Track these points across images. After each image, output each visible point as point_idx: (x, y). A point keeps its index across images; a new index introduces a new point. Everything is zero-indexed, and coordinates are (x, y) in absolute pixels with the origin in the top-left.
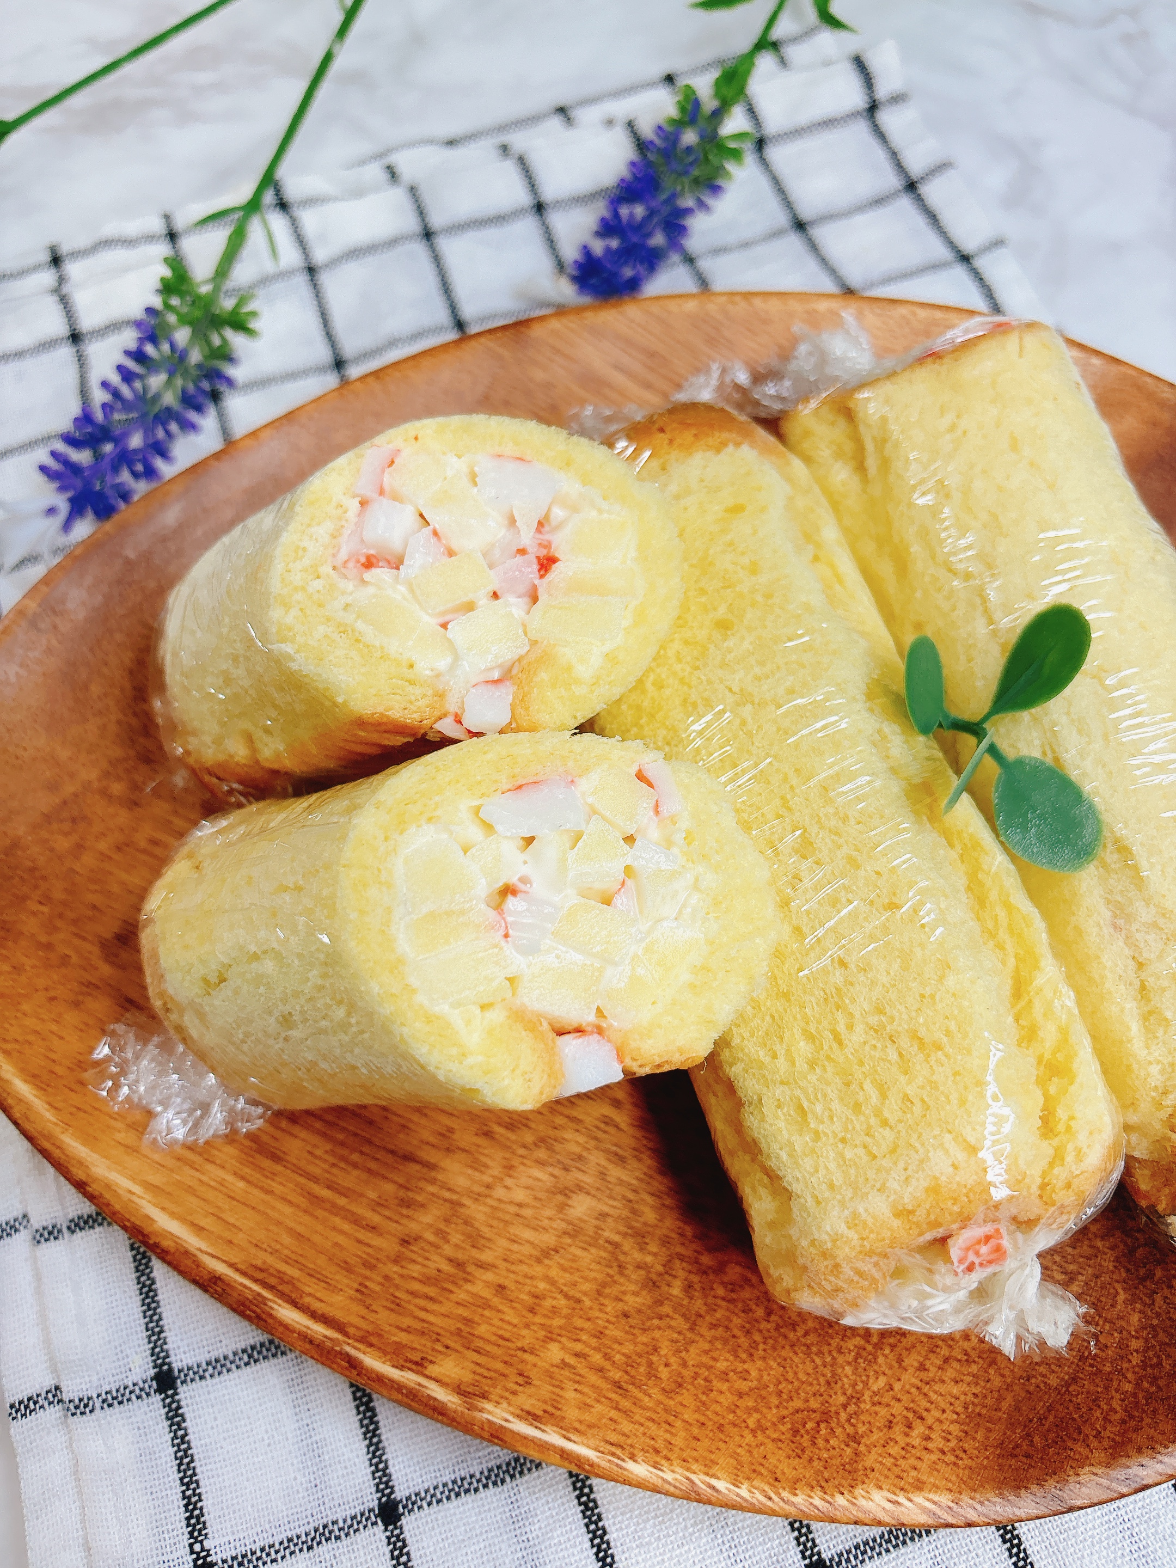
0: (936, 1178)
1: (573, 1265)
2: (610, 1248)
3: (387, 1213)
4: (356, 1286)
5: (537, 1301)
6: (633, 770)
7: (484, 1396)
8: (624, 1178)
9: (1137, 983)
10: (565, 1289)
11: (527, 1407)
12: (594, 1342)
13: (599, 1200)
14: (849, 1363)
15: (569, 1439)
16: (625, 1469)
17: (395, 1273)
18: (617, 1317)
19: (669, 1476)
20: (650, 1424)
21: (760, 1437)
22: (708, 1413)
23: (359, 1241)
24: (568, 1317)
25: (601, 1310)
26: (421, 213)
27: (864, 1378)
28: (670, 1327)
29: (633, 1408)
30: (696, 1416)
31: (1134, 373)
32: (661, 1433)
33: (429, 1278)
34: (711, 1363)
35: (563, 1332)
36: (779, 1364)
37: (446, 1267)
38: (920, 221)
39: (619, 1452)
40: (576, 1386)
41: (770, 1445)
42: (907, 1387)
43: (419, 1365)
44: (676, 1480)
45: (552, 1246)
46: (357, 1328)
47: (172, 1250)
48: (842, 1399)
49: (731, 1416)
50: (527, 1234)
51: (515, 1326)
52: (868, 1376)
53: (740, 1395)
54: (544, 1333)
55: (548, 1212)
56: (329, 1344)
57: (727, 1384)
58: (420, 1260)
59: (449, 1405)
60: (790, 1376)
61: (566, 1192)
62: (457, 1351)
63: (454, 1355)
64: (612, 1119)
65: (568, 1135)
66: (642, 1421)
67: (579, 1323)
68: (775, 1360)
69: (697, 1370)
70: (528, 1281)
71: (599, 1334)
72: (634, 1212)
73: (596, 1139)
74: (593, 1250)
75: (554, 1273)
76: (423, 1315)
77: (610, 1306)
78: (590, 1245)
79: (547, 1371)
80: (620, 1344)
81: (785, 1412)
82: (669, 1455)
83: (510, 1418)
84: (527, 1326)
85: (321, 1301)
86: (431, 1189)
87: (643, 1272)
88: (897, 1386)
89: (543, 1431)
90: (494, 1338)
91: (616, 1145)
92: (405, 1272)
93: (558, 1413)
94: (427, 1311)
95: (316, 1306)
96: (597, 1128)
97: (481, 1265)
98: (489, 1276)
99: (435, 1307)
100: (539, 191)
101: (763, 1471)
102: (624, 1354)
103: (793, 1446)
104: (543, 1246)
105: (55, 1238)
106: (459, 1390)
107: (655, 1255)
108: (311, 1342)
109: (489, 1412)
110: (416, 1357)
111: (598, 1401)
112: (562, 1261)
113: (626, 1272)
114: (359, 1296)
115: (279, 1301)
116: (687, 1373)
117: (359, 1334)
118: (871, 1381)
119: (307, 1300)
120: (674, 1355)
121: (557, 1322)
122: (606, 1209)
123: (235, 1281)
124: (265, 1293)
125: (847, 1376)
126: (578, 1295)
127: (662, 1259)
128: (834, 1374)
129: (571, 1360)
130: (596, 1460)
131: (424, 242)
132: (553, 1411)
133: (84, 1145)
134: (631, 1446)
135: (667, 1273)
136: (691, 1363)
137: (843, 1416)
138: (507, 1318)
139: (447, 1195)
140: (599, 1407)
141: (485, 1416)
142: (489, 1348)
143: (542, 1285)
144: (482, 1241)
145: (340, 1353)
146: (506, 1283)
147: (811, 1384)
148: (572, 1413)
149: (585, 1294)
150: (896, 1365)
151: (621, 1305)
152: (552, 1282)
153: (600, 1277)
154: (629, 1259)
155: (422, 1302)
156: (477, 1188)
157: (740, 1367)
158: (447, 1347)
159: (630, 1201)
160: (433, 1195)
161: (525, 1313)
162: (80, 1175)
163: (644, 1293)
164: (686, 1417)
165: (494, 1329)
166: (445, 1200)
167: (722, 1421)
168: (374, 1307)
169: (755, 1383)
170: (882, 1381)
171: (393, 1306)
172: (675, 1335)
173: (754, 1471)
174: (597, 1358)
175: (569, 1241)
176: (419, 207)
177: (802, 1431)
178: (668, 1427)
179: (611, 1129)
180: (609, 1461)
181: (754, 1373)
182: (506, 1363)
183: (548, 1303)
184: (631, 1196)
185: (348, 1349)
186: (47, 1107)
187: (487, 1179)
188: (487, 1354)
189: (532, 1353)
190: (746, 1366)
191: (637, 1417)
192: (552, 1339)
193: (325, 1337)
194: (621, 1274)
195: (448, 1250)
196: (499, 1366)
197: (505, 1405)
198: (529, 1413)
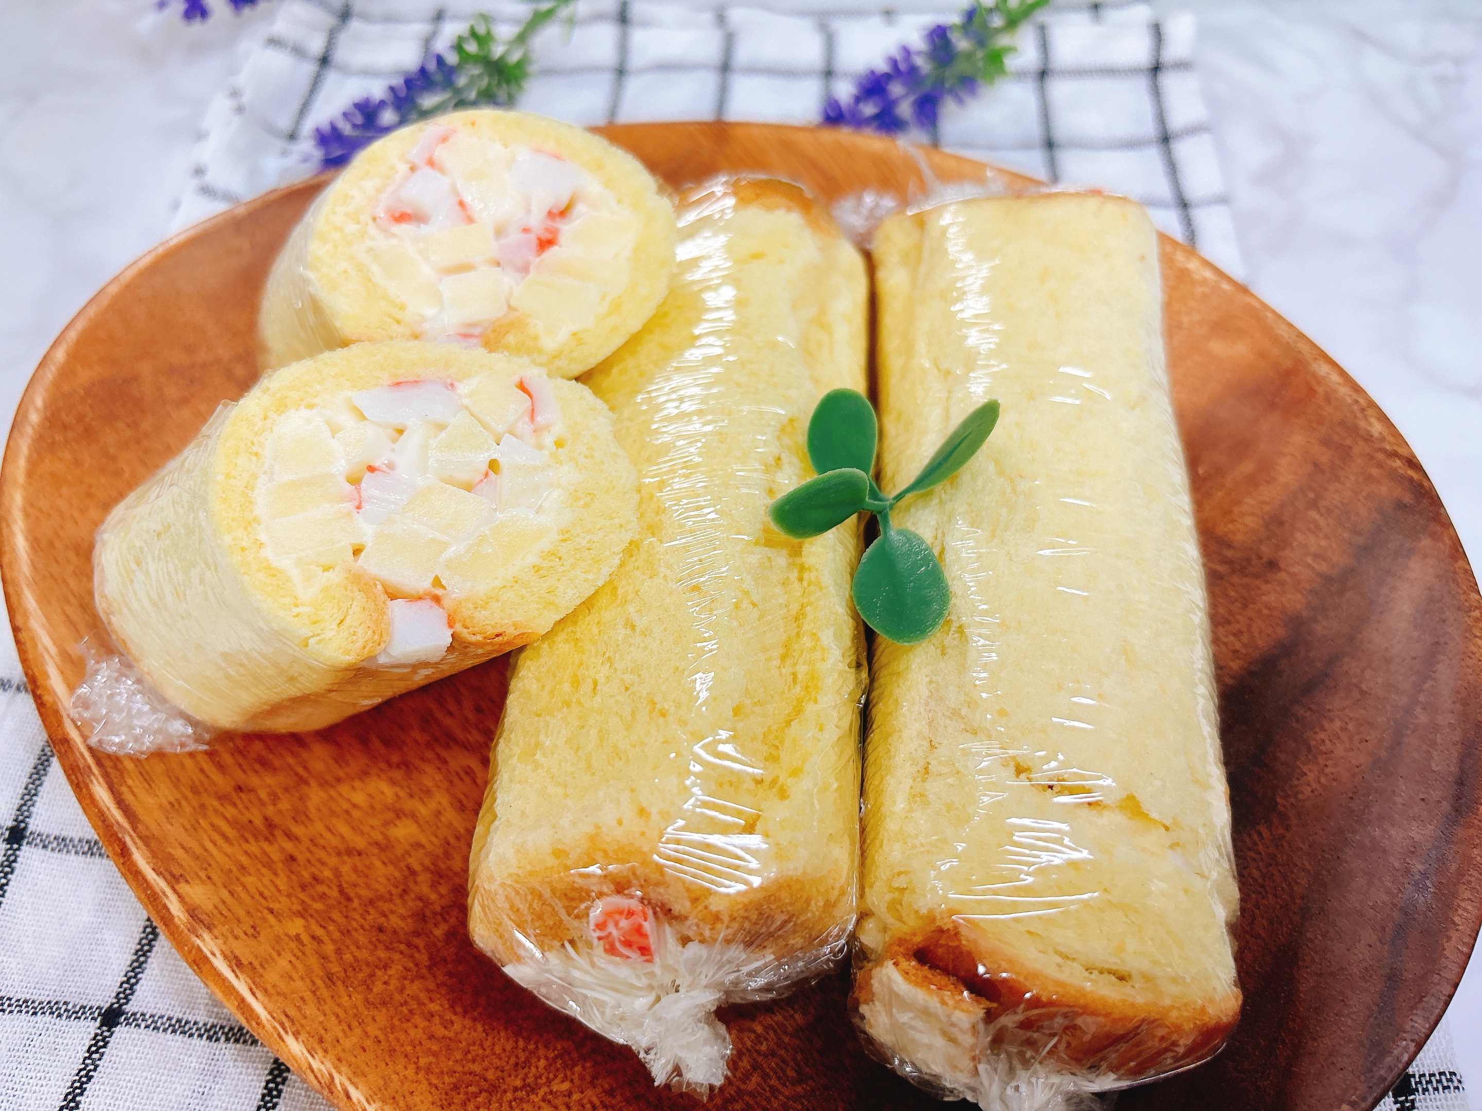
1: (366, 871)
2: (406, 873)
3: (242, 761)
4: (172, 799)
5: (314, 882)
7: (209, 928)
8: (456, 824)
9: (922, 763)
10: (345, 885)
11: (238, 953)
12: (337, 935)
13: (423, 831)
14: (547, 1058)
15: (253, 994)
16: (283, 1040)
17: (213, 806)
18: (372, 927)
19: (315, 1064)
20: (334, 1018)
21: (421, 1076)
22: (391, 1037)
23: (202, 770)
24: (331, 907)
25: (362, 915)
26: (728, 52)
27: (551, 1076)
28: (412, 956)
29: (329, 1000)
30: (379, 1033)
32: (337, 1030)
33: (236, 823)
34: (426, 1001)
35: (316, 916)
36: (484, 1031)
37: (258, 822)
39: (287, 1024)
40: (293, 959)
41: (424, 1086)
42: (585, 1101)
43: (174, 880)
44: (320, 1071)
45: (358, 848)
46: (147, 828)
47: (48, 705)
48: (518, 1083)
49: (409, 1049)
50: (344, 829)
51: (279, 891)
52: (556, 1077)
53: (431, 1037)
54: (300, 908)
55: (374, 822)
56: (116, 828)
57: (427, 1023)
58: (241, 806)
59: (176, 919)
60: (487, 1044)
61: (399, 814)
62: (214, 884)
63: (210, 886)
64: (473, 771)
65: (430, 769)
66: (328, 1011)
67: (336, 915)
68: (483, 1026)
69: (409, 1000)
70: (318, 865)
71: (346, 933)
72: (447, 855)
73: (451, 782)
74: (391, 868)
75: (345, 869)
76: (209, 845)
77: (373, 915)
78: (392, 863)
79: (279, 936)
80: (358, 947)
81: (458, 1068)
82: (330, 1049)
83: (218, 953)
84: (289, 896)
85: (135, 795)
86: (291, 760)
87: (421, 904)
88: (576, 1096)
89: (237, 976)
90: (253, 890)
91: (465, 795)
92: (221, 809)
93: (261, 970)
94: (215, 845)
95: (129, 798)
96: (457, 773)
97: (289, 836)
98: (289, 846)
99: (225, 846)
100: (834, 61)
101: (402, 1104)
102: (354, 957)
103: (444, 1096)
104: (352, 845)
106: (192, 912)
107: (441, 896)
108: (104, 821)
109: (204, 940)
110: (177, 871)
111: (302, 979)
112: (359, 864)
113: (406, 897)
114: (169, 807)
115: (101, 780)
116: (398, 998)
117: (145, 833)
118: (556, 1081)
119: (124, 789)
120: (398, 979)
121: (318, 906)
122: (424, 841)
123: (78, 749)
124: (95, 769)
125: (537, 1067)
126: (352, 895)
127: (444, 902)
128: (527, 1060)
129: (305, 938)
130: (265, 1021)
131: (719, 74)
132: (258, 967)
133: (37, 602)
134: (302, 1026)
135: (441, 915)
136: (407, 992)
137: (509, 1096)
138: (278, 882)
139: (301, 771)
140: (299, 984)
141: (198, 942)
142: (243, 895)
143: (327, 873)
144: (303, 818)
145: (119, 840)
146: (300, 857)
147: (500, 1059)
148: (271, 977)
149: (359, 897)
150: (589, 1079)
151: (382, 920)
152: (337, 874)
153: (382, 890)
154: (416, 889)
155: (216, 837)
156: (328, 777)
157: (449, 1016)
158: (209, 878)
159: (449, 844)
160: (289, 765)
161: (296, 886)
162: (19, 622)
163: (409, 920)
164: (369, 1029)
165: (259, 884)
166: (296, 774)
167: (397, 1048)
168: (173, 821)
169: (452, 1034)
170: (566, 1086)
171: (189, 827)
172: (411, 965)
173: (394, 1098)
174: (329, 948)
175: (376, 851)
176: (728, 49)
177: (462, 1090)
178: (346, 1028)
179: (467, 780)
180: (275, 1028)
181: (457, 1026)
182: (248, 913)
183: (321, 889)
184: (452, 840)
185: (128, 840)
186: (29, 563)
187: (341, 774)
188: (239, 900)
189: (276, 917)
190: (454, 1018)
191: (326, 1008)
192: (302, 916)
193: (117, 822)
194: (401, 896)
195: (270, 810)
196: (241, 913)
197: (220, 941)
198: (236, 957)
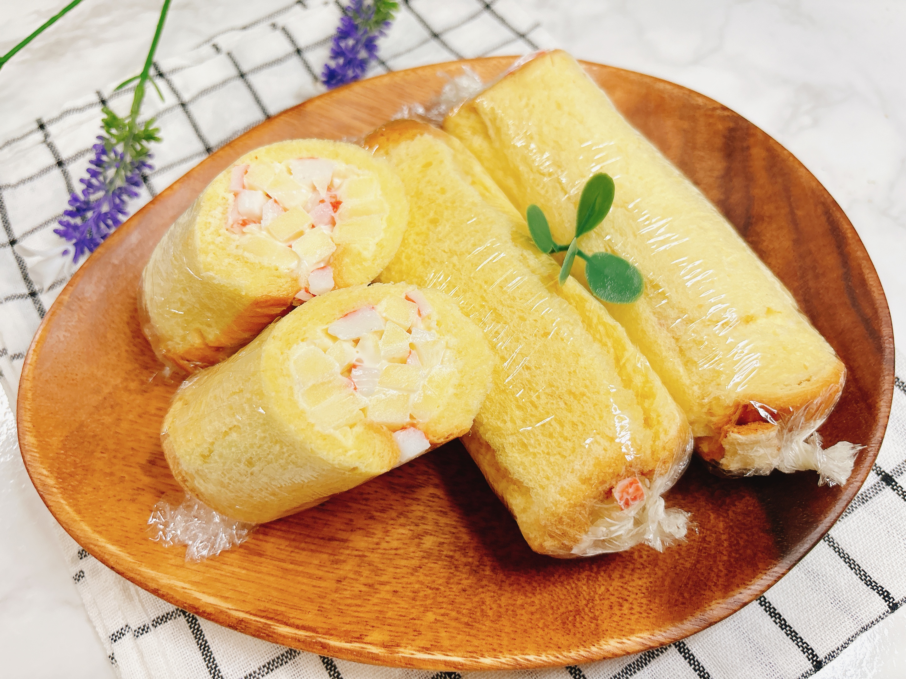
0: (597, 458)
1: (431, 572)
2: (448, 559)
3: (326, 569)
4: (317, 608)
5: (416, 594)
6: (403, 296)
7: (398, 645)
8: (448, 522)
9: (678, 349)
10: (429, 585)
11: (422, 645)
12: (450, 607)
13: (437, 536)
14: (584, 585)
15: (447, 655)
16: (480, 663)
17: (337, 597)
18: (460, 592)
19: (503, 660)
20: (489, 638)
21: (546, 630)
22: (518, 626)
23: (314, 586)
24: (433, 598)
25: (450, 591)
26: (236, 65)
27: (593, 589)
28: (489, 590)
29: (478, 633)
30: (511, 629)
31: (614, 70)
32: (495, 641)
33: (355, 596)
34: (514, 602)
35: (433, 606)
36: (549, 594)
37: (364, 589)
38: (495, 23)
39: (475, 655)
40: (446, 630)
41: (552, 633)
42: (616, 588)
43: (359, 638)
44: (508, 661)
45: (418, 566)
46: (323, 628)
47: (213, 613)
48: (584, 602)
49: (530, 624)
50: (403, 562)
51: (407, 609)
52: (595, 588)
53: (532, 614)
54: (423, 609)
55: (412, 549)
56: (309, 639)
57: (524, 610)
58: (349, 588)
59: (380, 654)
60: (556, 598)
61: (419, 536)
62: (378, 627)
63: (378, 630)
64: (435, 494)
65: (414, 508)
66: (484, 638)
67: (440, 600)
68: (546, 593)
69: (507, 607)
70: (409, 586)
71: (452, 602)
72: (457, 538)
73: (429, 506)
74: (440, 562)
75: (422, 578)
76: (356, 614)
77: (455, 588)
78: (437, 560)
79: (429, 626)
80: (464, 605)
81: (556, 616)
82: (501, 650)
83: (414, 652)
84: (413, 607)
85: (300, 619)
86: (348, 552)
87: (468, 567)
88: (611, 589)
89: (433, 654)
90: (397, 617)
91: (440, 507)
92: (342, 596)
93: (439, 644)
94: (358, 612)
95: (298, 622)
96: (428, 500)
97: (382, 583)
98: (388, 588)
99: (362, 609)
100: (297, 43)
101: (551, 645)
102: (467, 609)
103: (564, 630)
104: (413, 567)
105: (147, 632)
106: (384, 646)
107: (473, 557)
108: (299, 641)
109: (402, 652)
110: (357, 635)
111: (459, 634)
112: (425, 572)
113: (460, 569)
114: (320, 612)
115: (278, 625)
116: (502, 610)
117: (324, 631)
118: (597, 590)
119: (292, 621)
120: (494, 603)
121: (429, 602)
122: (442, 540)
123: (251, 620)
124: (269, 622)
125: (585, 591)
126: (437, 586)
127: (477, 558)
128: (578, 592)
129: (441, 618)
130: (463, 662)
131: (241, 79)
132: (436, 644)
133: (153, 570)
134: (481, 651)
135: (481, 565)
136: (503, 605)
137: (587, 610)
138: (401, 606)
139: (356, 553)
140: (460, 637)
141: (400, 655)
142: (395, 622)
143: (417, 586)
144: (380, 572)
145: (316, 642)
146: (397, 589)
147: (567, 599)
148: (446, 643)
149: (440, 585)
150: (608, 579)
151: (460, 586)
152: (422, 583)
153: (446, 575)
154: (460, 562)
155: (354, 608)
156: (371, 546)
157: (529, 601)
158: (373, 627)
159: (454, 533)
160: (349, 555)
161: (411, 601)
162: (153, 586)
163: (471, 577)
164: (506, 630)
165: (396, 613)
166: (356, 556)
167: (525, 628)
168: (329, 617)
169: (538, 606)
170: (603, 588)
171: (339, 614)
172: (492, 594)
173: (547, 646)
174: (454, 614)
175: (426, 561)
176: (234, 62)
177: (567, 622)
178: (498, 637)
179: (436, 500)
180: (471, 661)
181: (537, 602)
182: (406, 627)
183: (422, 594)
184: (454, 530)
185: (320, 639)
186: (128, 555)
187: (375, 540)
188: (395, 625)
189: (418, 620)
190: (532, 600)
191: (481, 637)
192: (428, 611)
193: (306, 636)
194: (457, 571)
195: (363, 580)
196: (403, 629)
197: (410, 647)
198: (423, 648)
